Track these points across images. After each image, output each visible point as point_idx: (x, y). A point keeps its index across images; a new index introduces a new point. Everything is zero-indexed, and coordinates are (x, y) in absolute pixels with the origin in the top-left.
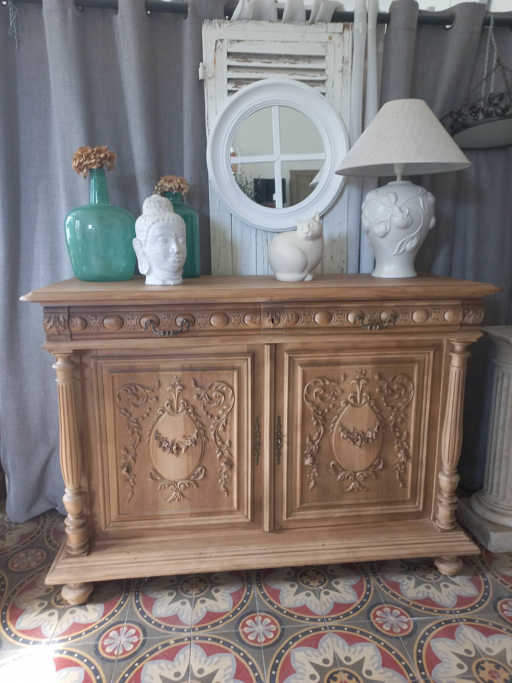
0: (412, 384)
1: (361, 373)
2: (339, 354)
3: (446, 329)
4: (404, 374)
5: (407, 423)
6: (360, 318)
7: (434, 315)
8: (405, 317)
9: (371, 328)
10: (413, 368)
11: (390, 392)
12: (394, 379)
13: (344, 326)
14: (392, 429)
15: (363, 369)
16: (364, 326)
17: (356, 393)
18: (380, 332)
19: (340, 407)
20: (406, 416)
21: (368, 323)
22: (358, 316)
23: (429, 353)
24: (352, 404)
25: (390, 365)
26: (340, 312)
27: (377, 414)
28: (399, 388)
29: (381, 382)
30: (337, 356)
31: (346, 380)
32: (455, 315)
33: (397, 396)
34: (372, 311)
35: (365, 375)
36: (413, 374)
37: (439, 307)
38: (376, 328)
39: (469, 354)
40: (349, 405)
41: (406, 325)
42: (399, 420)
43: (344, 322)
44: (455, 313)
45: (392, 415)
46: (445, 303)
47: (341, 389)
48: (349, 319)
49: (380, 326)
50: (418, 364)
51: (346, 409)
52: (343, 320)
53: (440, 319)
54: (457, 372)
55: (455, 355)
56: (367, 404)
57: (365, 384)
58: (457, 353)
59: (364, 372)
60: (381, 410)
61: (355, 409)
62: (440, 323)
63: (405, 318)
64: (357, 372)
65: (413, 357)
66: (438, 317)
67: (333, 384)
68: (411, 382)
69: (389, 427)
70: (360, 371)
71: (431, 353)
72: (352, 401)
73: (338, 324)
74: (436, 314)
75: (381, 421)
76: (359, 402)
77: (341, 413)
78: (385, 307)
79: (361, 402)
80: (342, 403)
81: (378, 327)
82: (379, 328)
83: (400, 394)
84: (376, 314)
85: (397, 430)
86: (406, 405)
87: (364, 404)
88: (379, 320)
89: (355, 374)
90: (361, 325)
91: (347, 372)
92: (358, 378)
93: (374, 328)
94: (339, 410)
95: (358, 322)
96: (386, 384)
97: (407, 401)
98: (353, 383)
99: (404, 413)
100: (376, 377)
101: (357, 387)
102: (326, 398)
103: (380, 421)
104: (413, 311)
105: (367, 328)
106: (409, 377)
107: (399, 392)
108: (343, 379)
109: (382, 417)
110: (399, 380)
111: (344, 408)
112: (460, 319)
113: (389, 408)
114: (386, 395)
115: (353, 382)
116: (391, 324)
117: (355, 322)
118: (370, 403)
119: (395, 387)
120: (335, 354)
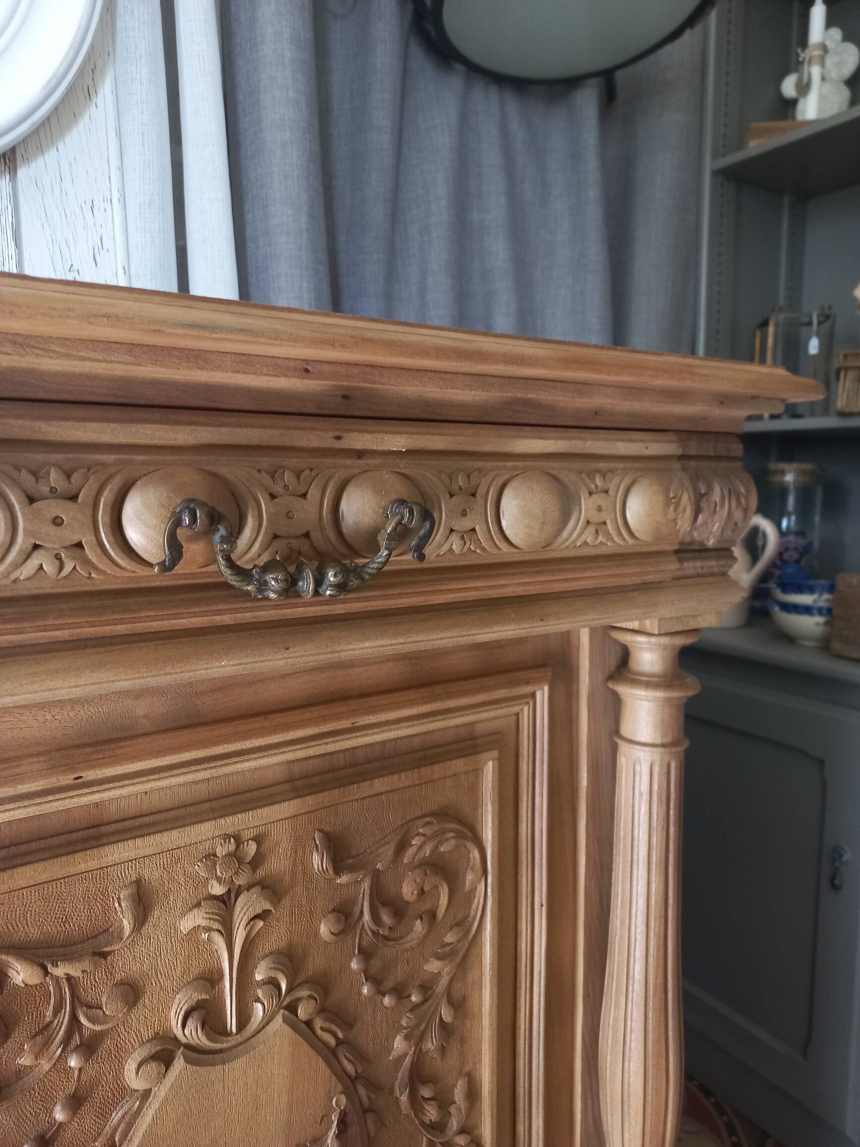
0: (475, 854)
1: (236, 856)
2: (90, 775)
3: (630, 575)
4: (444, 814)
5: (463, 1041)
6: (214, 518)
7: (587, 506)
8: (464, 514)
9: (290, 588)
10: (477, 772)
11: (386, 918)
12: (402, 847)
13: (99, 582)
14: (404, 1099)
15: (246, 835)
16: (243, 574)
17: (211, 979)
18: (339, 609)
19: (122, 1092)
20: (459, 1005)
21: (265, 558)
22: (190, 506)
23: (533, 695)
24: (195, 1054)
25: (379, 785)
26: (55, 478)
27: (329, 1055)
28: (426, 888)
29: (344, 879)
30: (80, 785)
31: (152, 920)
32: (668, 501)
33: (419, 927)
34: (288, 476)
35: (256, 862)
36: (476, 804)
37: (602, 465)
38: (319, 581)
39: (692, 687)
40: (179, 1063)
41: (472, 560)
42: (431, 1045)
43: (90, 552)
44: (667, 491)
45: (400, 1028)
46: (623, 447)
47: (122, 983)
48: (134, 535)
49: (345, 571)
50: (495, 754)
51: (161, 1092)
52: (87, 540)
53: (610, 527)
54: (656, 769)
55: (641, 692)
56: (279, 1019)
57: (263, 915)
58: (648, 685)
59: (252, 848)
60: (347, 1023)
61: (214, 1073)
62: (609, 548)
63: (465, 524)
64: (211, 856)
65: (472, 724)
66: (603, 516)
67: (60, 971)
68: (470, 845)
69: (392, 1091)
70: (232, 847)
71: (539, 694)
72: (193, 1034)
73: (49, 568)
74: (598, 499)
75: (354, 1080)
76: (232, 1023)
77: (130, 1126)
78: (360, 454)
79: (243, 1020)
80: (130, 1066)
81: (331, 577)
82: (341, 587)
83: (433, 914)
84: (313, 493)
85: (426, 1092)
86: (458, 959)
87: (268, 1020)
88: (332, 535)
89: (200, 870)
90: (228, 575)
91: (151, 873)
92: (217, 889)
93: (307, 585)
94: (116, 1116)
95: (194, 551)
96: (366, 885)
97: (459, 941)
98: (196, 929)
99: (451, 1002)
100: (318, 861)
101: (220, 943)
102: (20, 1073)
103: (349, 1084)
104: (500, 481)
105: (263, 586)
106: (460, 821)
107: (427, 905)
108: (127, 925)
109: (359, 1055)
110: (420, 848)
111: (147, 1094)
112: (684, 524)
113: (387, 1001)
114: (369, 938)
115: (196, 918)
116: (407, 560)
117: (175, 548)
118: (292, 1008)
119: (408, 891)
120: (67, 779)
